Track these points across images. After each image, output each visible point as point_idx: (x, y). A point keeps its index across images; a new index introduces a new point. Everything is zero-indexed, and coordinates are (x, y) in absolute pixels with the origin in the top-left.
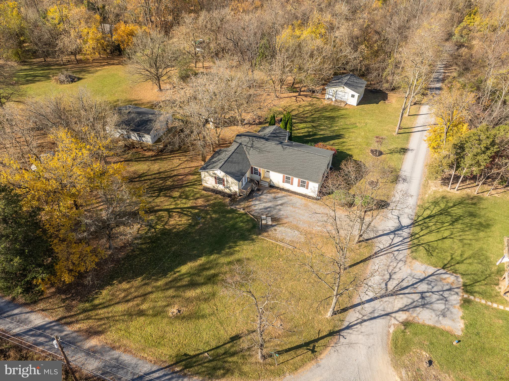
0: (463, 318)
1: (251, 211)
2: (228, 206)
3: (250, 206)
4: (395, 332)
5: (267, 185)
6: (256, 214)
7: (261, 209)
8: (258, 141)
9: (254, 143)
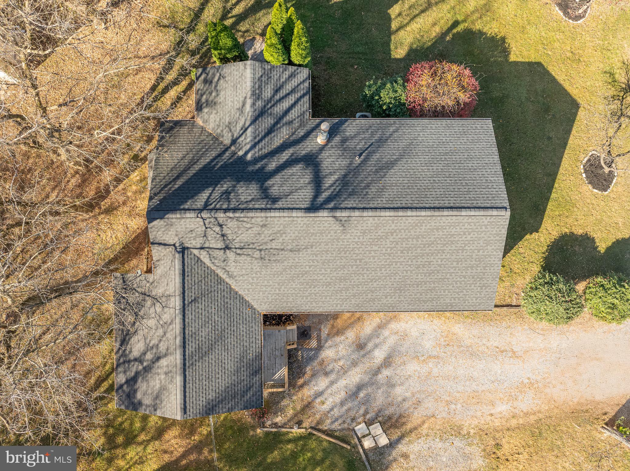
2: (254, 428)
3: (308, 406)
6: (336, 426)
7: (342, 404)
8: (238, 219)
9: (226, 230)
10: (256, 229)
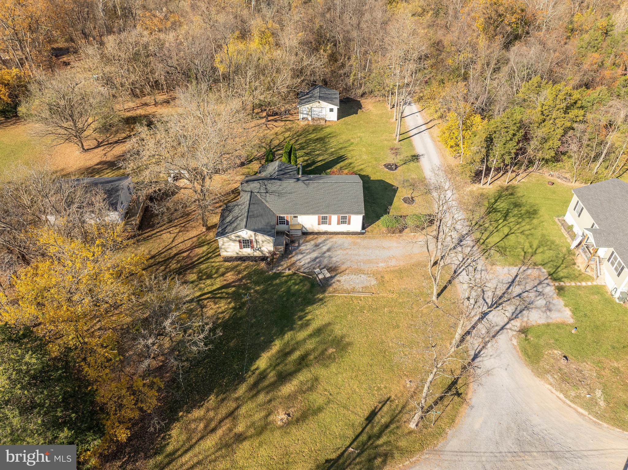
0: (566, 305)
1: (299, 269)
2: (268, 272)
3: (294, 264)
4: (519, 343)
5: (300, 233)
6: (306, 271)
7: (309, 263)
8: (272, 183)
9: (267, 187)
10: (277, 187)
